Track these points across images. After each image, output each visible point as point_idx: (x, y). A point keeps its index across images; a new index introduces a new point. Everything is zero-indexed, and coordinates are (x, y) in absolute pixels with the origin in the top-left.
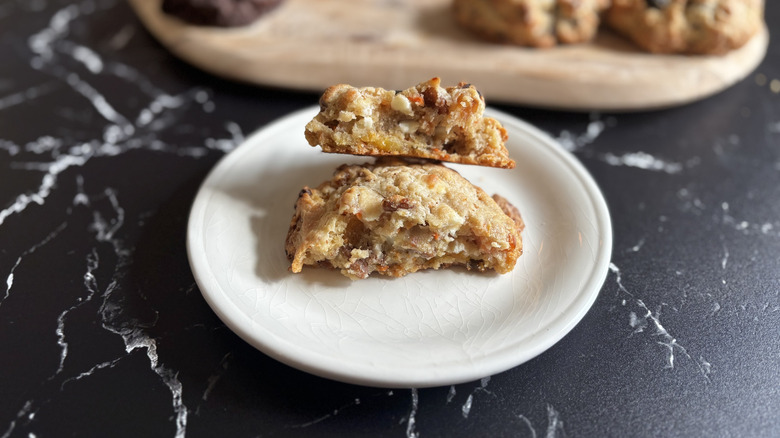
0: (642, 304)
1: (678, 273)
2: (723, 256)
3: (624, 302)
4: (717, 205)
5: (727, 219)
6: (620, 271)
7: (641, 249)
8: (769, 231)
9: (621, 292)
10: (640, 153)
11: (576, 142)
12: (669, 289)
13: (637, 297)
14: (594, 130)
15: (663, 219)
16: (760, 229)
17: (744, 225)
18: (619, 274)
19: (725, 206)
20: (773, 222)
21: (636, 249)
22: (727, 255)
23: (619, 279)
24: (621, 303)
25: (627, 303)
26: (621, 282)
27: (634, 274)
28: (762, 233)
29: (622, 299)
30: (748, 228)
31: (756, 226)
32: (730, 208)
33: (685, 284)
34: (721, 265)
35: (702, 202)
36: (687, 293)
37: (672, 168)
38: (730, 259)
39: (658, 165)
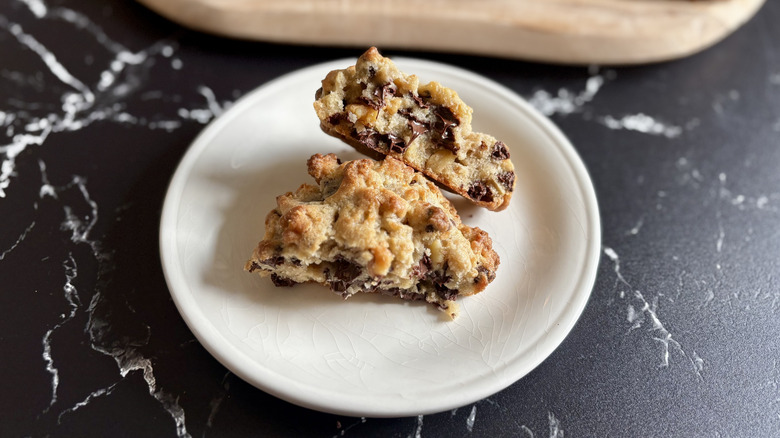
0: (639, 296)
1: (675, 258)
2: (719, 237)
3: (622, 294)
4: (714, 176)
5: (724, 193)
6: (619, 259)
7: (640, 231)
8: (765, 205)
9: (620, 283)
10: (641, 115)
11: (574, 103)
12: (666, 277)
13: (635, 289)
14: (593, 85)
15: (662, 194)
16: (756, 203)
17: (741, 199)
18: (618, 262)
19: (723, 177)
20: (768, 196)
21: (635, 231)
22: (722, 235)
23: (617, 268)
24: (619, 295)
25: (626, 295)
26: (620, 271)
27: (632, 261)
28: (757, 209)
29: (620, 291)
30: (744, 203)
31: (751, 200)
32: (727, 179)
33: (682, 270)
34: (716, 246)
35: (701, 173)
36: (683, 281)
37: (672, 132)
38: (726, 240)
39: (658, 128)
